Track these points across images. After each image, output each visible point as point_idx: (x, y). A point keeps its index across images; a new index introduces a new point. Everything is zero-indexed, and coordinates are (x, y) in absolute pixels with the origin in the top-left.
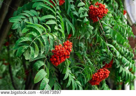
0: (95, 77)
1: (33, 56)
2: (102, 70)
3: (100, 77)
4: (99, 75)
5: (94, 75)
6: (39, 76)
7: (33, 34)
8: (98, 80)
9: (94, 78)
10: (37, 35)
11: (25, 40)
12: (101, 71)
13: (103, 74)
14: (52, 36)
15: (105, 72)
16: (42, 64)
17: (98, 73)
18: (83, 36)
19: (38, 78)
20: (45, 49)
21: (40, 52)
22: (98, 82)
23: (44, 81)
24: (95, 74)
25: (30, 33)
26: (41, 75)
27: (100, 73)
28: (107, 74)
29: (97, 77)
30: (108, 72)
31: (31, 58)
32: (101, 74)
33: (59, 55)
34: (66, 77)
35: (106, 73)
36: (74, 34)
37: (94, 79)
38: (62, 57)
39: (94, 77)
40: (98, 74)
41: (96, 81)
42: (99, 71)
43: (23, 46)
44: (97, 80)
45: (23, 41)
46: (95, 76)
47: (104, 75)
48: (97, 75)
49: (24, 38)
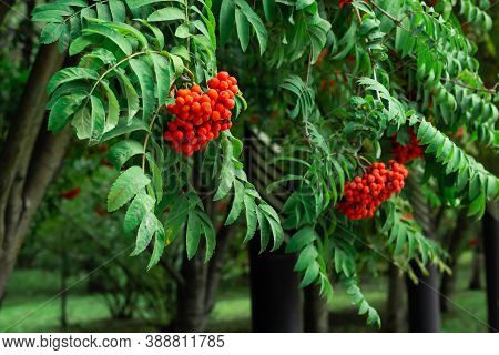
0: (357, 193)
1: (100, 126)
2: (379, 168)
3: (371, 191)
4: (369, 184)
5: (353, 185)
6: (122, 190)
7: (101, 57)
8: (367, 201)
9: (353, 196)
10: (114, 58)
11: (73, 78)
12: (376, 172)
13: (383, 179)
14: (168, 58)
15: (391, 173)
16: (135, 149)
17: (367, 178)
18: (300, 55)
19: (119, 194)
20: (141, 104)
21: (123, 114)
22: (368, 208)
23: (137, 203)
24: (357, 183)
25: (92, 55)
26: (130, 186)
27: (372, 177)
28: (396, 181)
29: (362, 191)
30: (401, 172)
31: (94, 134)
32: (377, 181)
33: (192, 122)
34: (221, 193)
35: (394, 177)
36: (262, 49)
37: (351, 199)
38: (202, 126)
39: (353, 190)
40: (365, 181)
41: (360, 204)
42: (370, 171)
43: (68, 97)
44: (362, 200)
45: (68, 80)
46: (356, 188)
47: (386, 183)
48: (361, 185)
49: (72, 69)
